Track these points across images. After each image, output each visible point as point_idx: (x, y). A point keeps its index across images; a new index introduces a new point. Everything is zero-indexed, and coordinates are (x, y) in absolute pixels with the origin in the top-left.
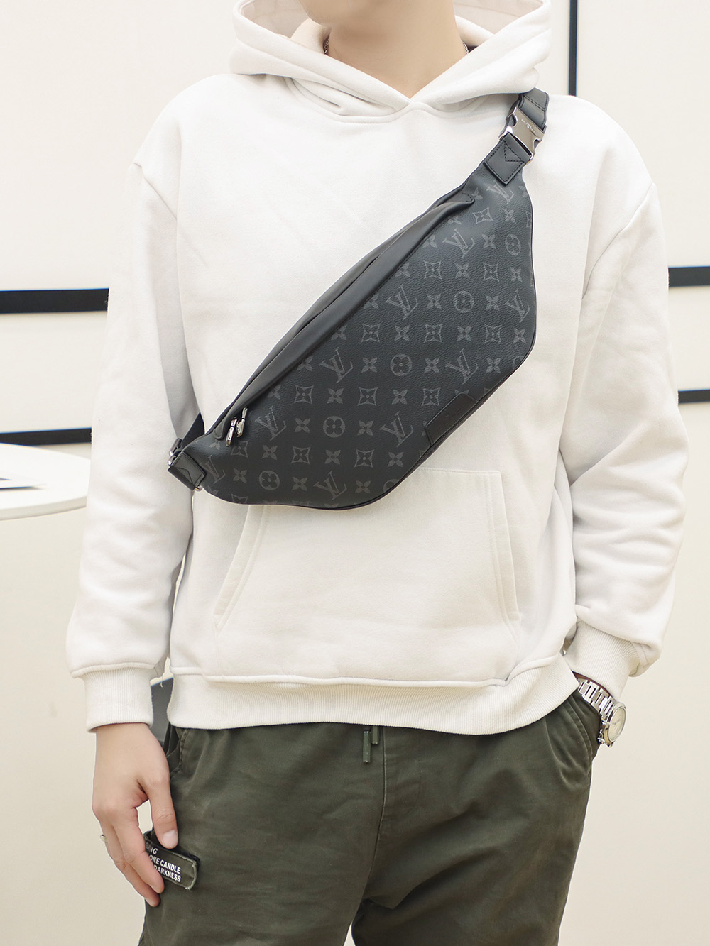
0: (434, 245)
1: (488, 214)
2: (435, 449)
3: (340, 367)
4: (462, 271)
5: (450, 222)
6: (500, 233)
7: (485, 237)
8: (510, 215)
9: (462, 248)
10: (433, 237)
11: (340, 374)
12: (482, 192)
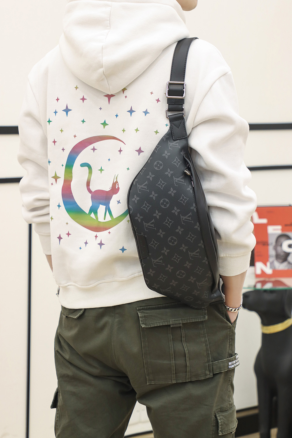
1: (206, 297)
2: (134, 233)
3: (186, 219)
5: (211, 283)
10: (210, 276)
11: (183, 218)
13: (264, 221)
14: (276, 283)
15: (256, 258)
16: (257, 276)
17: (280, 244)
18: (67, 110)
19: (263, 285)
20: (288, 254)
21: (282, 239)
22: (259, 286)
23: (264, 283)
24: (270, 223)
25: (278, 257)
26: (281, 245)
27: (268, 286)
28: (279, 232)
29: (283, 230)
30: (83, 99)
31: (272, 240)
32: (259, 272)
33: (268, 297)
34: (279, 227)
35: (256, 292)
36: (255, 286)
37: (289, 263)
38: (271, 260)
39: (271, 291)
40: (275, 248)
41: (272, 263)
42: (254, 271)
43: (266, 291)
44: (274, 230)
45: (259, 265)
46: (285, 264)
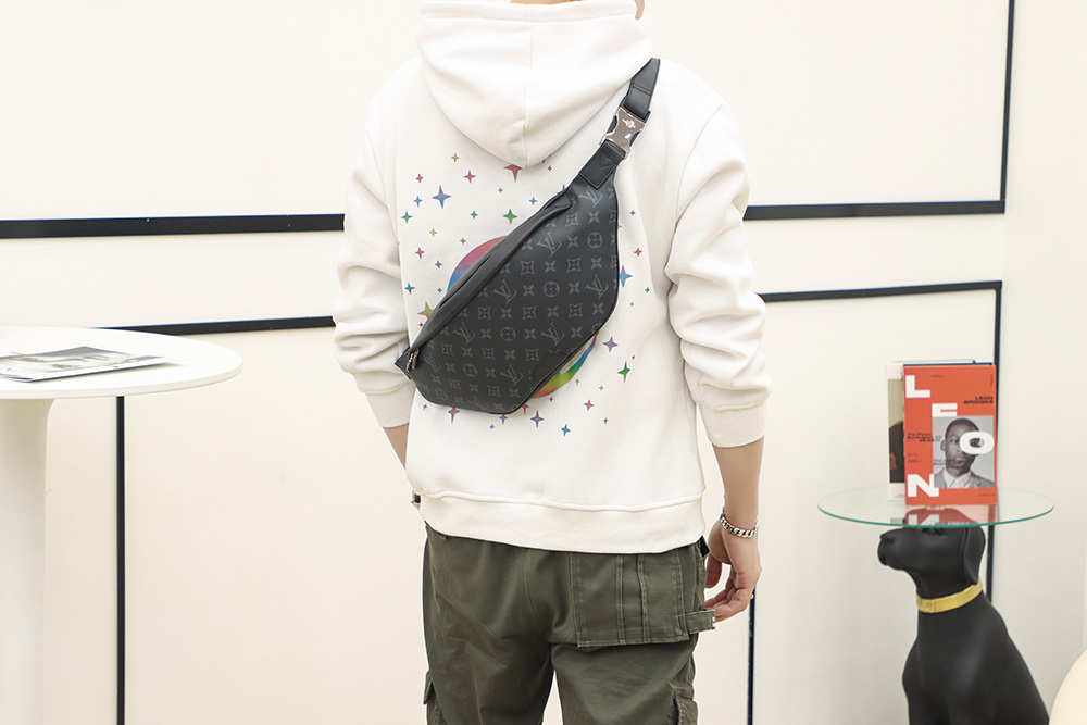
0: (530, 248)
1: (577, 218)
4: (550, 266)
6: (583, 233)
7: (570, 239)
8: (594, 217)
9: (551, 249)
12: (576, 198)
13: (926, 394)
14: (945, 514)
15: (907, 465)
16: (909, 501)
17: (954, 438)
18: (441, 197)
19: (920, 520)
20: (971, 458)
21: (959, 430)
22: (913, 521)
23: (922, 514)
24: (936, 398)
25: (950, 463)
26: (957, 441)
27: (932, 521)
28: (954, 415)
29: (959, 411)
30: (470, 177)
31: (939, 432)
32: (913, 493)
33: (930, 542)
34: (954, 406)
35: (908, 531)
36: (905, 521)
37: (973, 475)
38: (937, 469)
39: (938, 531)
40: (945, 448)
41: (939, 476)
42: (904, 492)
43: (926, 530)
44: (943, 412)
45: (914, 480)
46: (965, 477)
